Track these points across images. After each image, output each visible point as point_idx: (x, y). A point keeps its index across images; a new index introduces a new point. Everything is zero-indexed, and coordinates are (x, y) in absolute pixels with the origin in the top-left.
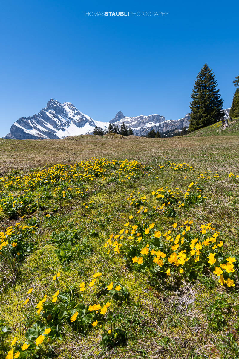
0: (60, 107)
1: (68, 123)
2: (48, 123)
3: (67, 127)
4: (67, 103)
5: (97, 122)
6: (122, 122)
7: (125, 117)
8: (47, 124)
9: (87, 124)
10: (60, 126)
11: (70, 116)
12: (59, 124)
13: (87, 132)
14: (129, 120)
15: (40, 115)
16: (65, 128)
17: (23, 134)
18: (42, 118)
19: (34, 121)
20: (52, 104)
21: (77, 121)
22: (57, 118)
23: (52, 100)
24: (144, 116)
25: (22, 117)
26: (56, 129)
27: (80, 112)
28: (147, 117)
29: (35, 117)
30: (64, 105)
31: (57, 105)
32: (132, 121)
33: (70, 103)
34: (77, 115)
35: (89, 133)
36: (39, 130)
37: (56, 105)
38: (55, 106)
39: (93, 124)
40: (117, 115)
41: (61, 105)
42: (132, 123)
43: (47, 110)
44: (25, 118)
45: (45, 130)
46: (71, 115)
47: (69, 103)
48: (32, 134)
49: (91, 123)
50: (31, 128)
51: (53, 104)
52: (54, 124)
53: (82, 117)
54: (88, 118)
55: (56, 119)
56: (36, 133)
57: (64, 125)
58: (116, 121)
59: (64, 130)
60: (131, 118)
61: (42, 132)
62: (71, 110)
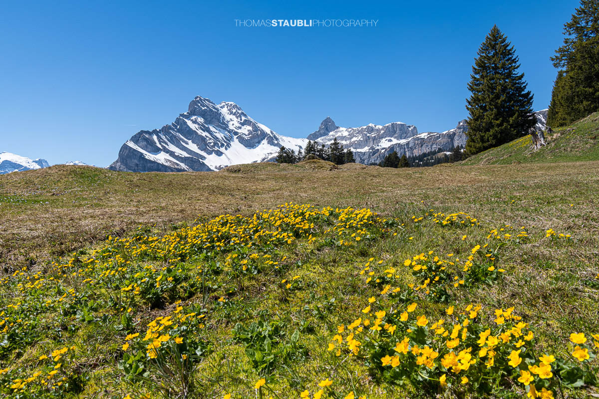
0: (214, 110)
1: (229, 140)
2: (190, 142)
3: (226, 149)
4: (227, 103)
5: (284, 138)
6: (332, 137)
7: (338, 128)
8: (187, 143)
9: (265, 141)
10: (212, 146)
11: (231, 127)
12: (211, 143)
13: (264, 157)
14: (346, 134)
15: (176, 127)
16: (222, 150)
17: (142, 162)
18: (179, 131)
19: (163, 137)
20: (199, 105)
21: (246, 137)
22: (208, 131)
23: (198, 99)
24: (375, 126)
25: (142, 131)
26: (205, 152)
27: (252, 120)
28: (381, 127)
29: (166, 130)
30: (221, 107)
31: (208, 107)
32: (351, 136)
33: (232, 103)
34: (245, 126)
35: (268, 159)
36: (172, 154)
37: (206, 108)
38: (203, 108)
39: (276, 142)
40: (322, 124)
41: (216, 107)
42: (353, 140)
43: (188, 117)
44: (147, 132)
45: (185, 154)
46: (233, 125)
47: (230, 103)
48: (159, 162)
49: (272, 141)
50: (156, 150)
51: (201, 105)
52: (202, 143)
53: (256, 128)
54: (267, 130)
55: (204, 134)
56: (167, 160)
57: (220, 145)
58: (321, 135)
59: (219, 154)
60: (350, 130)
61: (177, 158)
62: (234, 116)
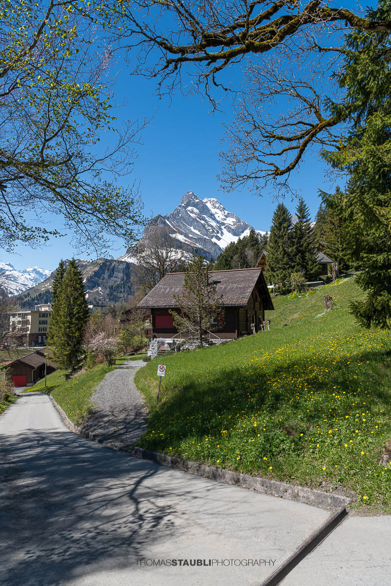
1: (220, 229)
2: (192, 228)
3: (221, 235)
4: (209, 199)
9: (248, 231)
10: (212, 232)
11: (218, 219)
12: (210, 229)
20: (193, 197)
21: (232, 227)
26: (206, 236)
33: (214, 199)
34: (229, 218)
38: (197, 201)
41: (202, 200)
46: (219, 217)
47: (212, 199)
52: (202, 229)
59: (218, 238)
62: (218, 210)
